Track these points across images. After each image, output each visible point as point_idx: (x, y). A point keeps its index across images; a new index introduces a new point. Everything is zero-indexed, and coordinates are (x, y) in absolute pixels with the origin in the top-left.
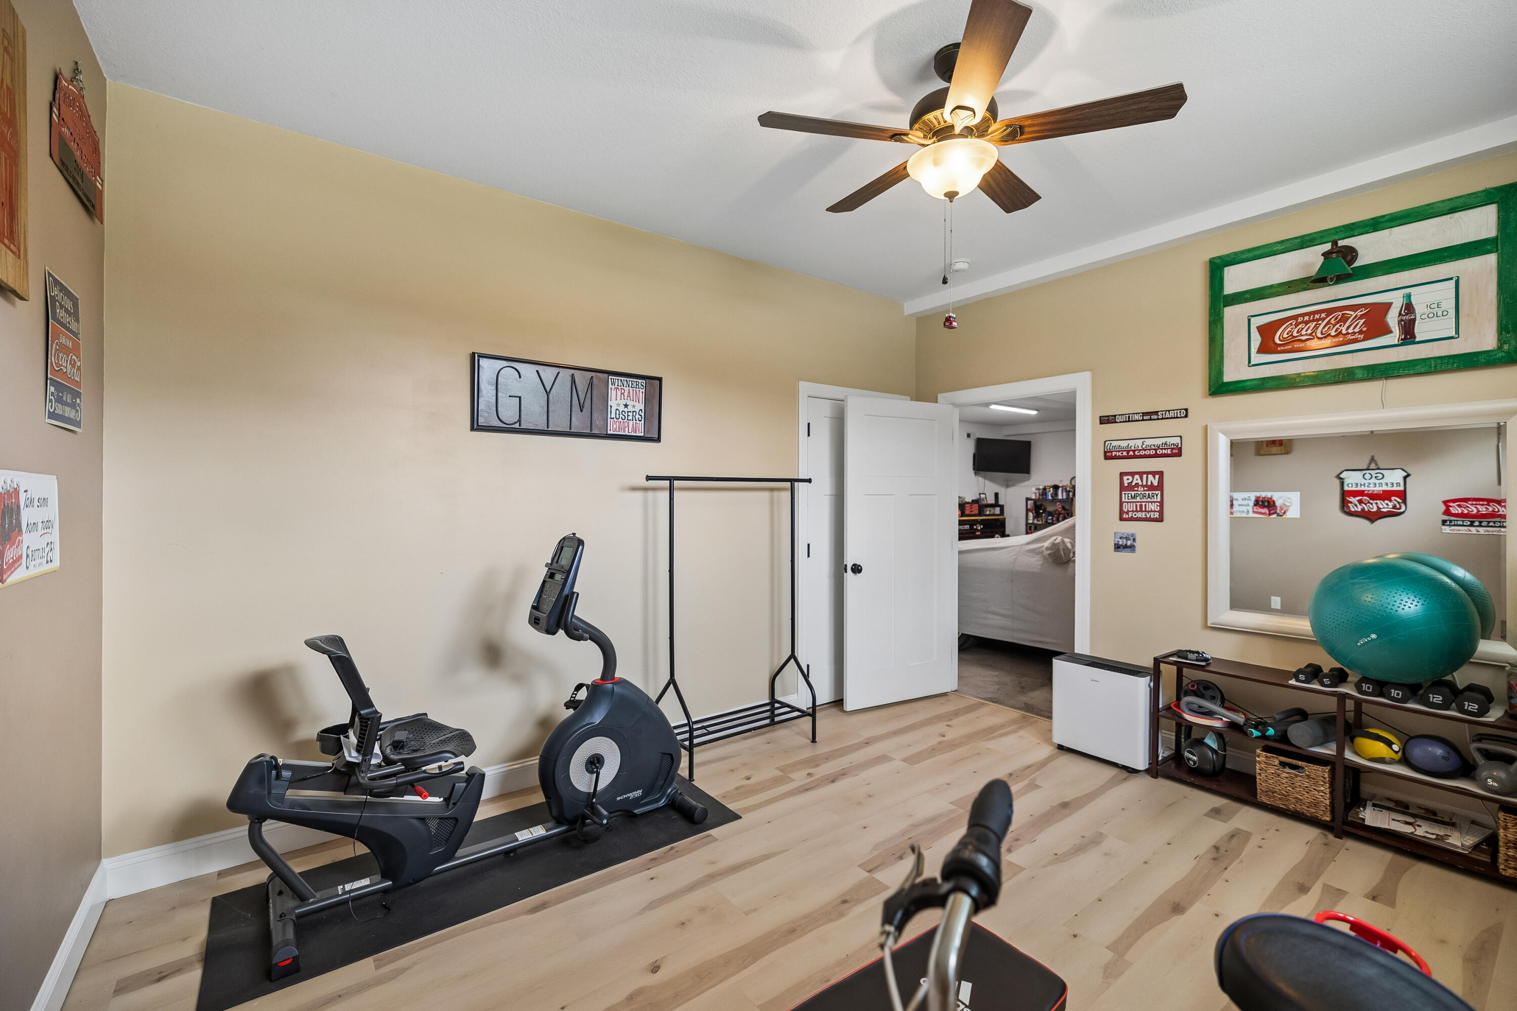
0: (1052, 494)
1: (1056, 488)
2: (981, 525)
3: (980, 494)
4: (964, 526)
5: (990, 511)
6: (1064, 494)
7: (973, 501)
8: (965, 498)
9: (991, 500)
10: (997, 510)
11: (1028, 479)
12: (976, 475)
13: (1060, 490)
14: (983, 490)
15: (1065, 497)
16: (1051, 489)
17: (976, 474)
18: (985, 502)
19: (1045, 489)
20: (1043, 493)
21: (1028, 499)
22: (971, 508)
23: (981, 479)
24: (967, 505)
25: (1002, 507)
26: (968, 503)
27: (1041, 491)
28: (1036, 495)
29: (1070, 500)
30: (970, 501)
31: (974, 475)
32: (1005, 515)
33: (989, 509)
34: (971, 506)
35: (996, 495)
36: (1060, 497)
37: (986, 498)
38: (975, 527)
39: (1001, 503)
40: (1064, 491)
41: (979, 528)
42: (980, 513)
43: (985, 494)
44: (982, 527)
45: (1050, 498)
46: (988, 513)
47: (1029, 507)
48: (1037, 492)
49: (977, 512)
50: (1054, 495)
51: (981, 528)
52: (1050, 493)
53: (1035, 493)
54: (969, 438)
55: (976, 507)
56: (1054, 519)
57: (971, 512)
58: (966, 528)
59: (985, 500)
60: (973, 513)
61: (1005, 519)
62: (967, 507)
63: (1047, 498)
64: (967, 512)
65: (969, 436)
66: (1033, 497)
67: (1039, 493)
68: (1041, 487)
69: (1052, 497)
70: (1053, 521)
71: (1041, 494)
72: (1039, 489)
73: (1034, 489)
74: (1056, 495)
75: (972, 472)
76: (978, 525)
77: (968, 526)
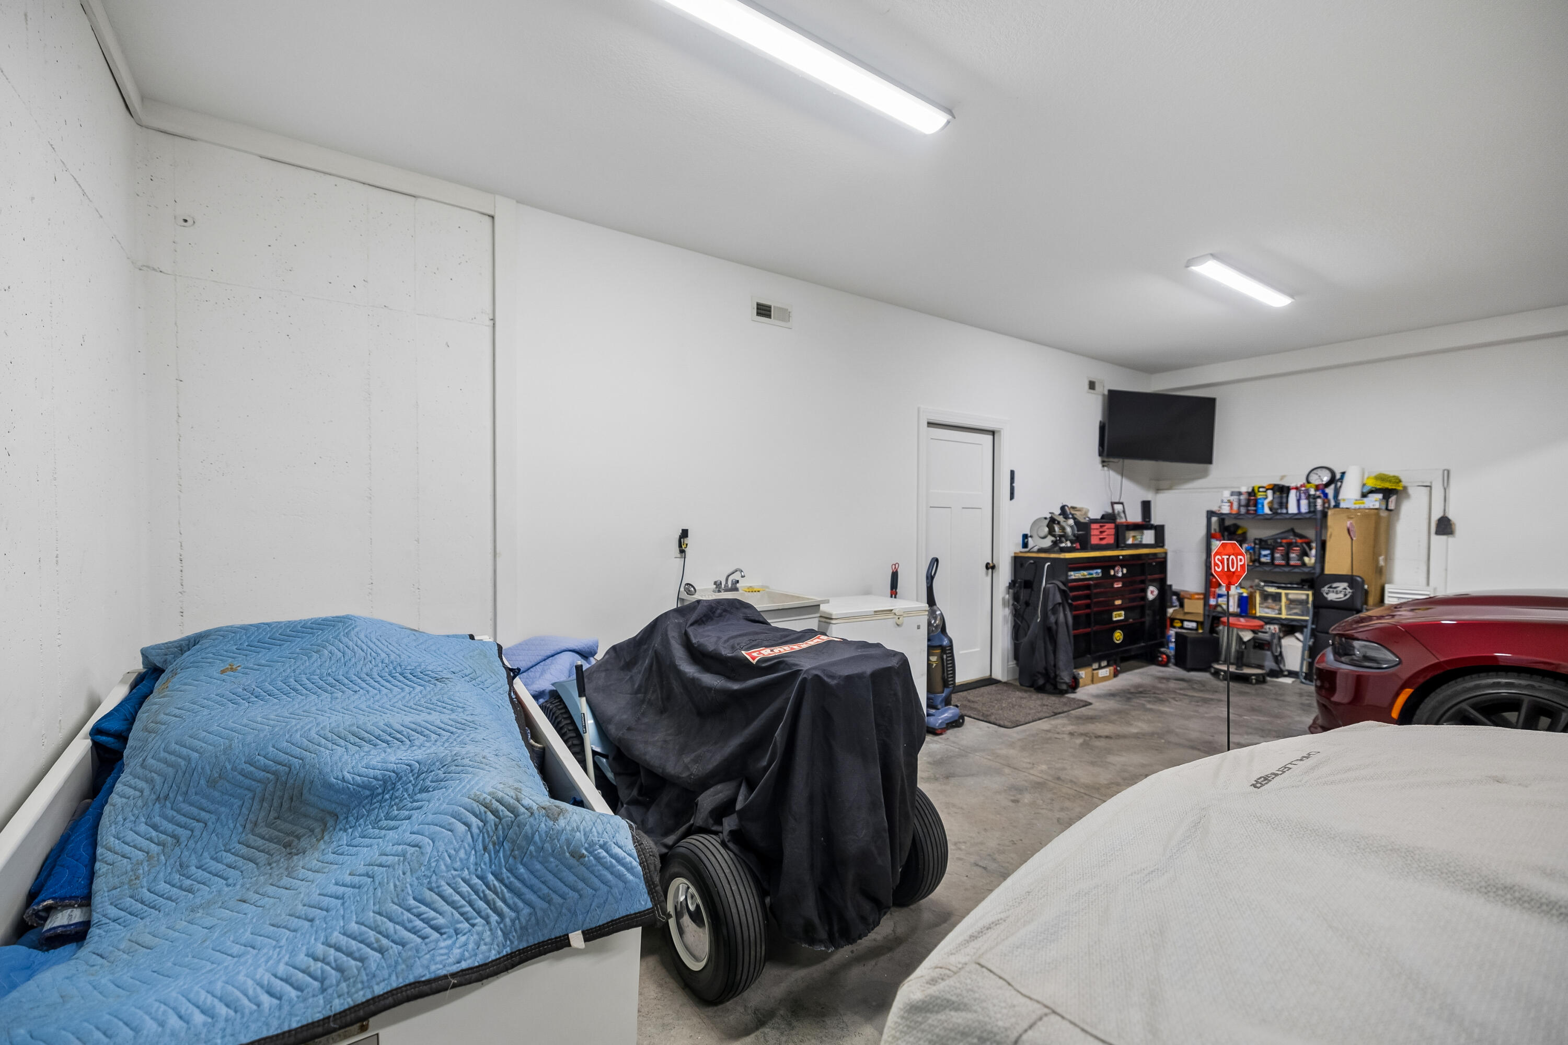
0: (1271, 502)
1: (1282, 491)
2: (1122, 567)
3: (1113, 504)
4: (1091, 572)
5: (1134, 537)
6: (1304, 503)
7: (1103, 517)
8: (1088, 511)
9: (1135, 516)
10: (1148, 537)
11: (1205, 474)
12: (1103, 466)
13: (1293, 495)
14: (1118, 497)
15: (1304, 509)
16: (1270, 493)
17: (1104, 463)
18: (1123, 520)
19: (1252, 493)
20: (1249, 500)
21: (1210, 514)
22: (1101, 532)
23: (1114, 477)
24: (1094, 526)
25: (1160, 531)
26: (1095, 521)
27: (1242, 497)
28: (1231, 506)
29: (1319, 516)
30: (1099, 517)
31: (1100, 466)
32: (1166, 547)
33: (1132, 533)
34: (1101, 526)
35: (1146, 506)
36: (1292, 508)
37: (1124, 512)
38: (1112, 573)
39: (1155, 520)
40: (1303, 496)
41: (1120, 575)
42: (1119, 543)
43: (1122, 503)
44: (1125, 571)
45: (1267, 510)
46: (1130, 541)
47: (1213, 531)
48: (1234, 499)
49: (1110, 540)
50: (1276, 506)
51: (1123, 574)
52: (1266, 502)
53: (1229, 501)
54: (1092, 391)
55: (1109, 528)
56: (1277, 555)
57: (1101, 539)
58: (1094, 576)
59: (1122, 515)
60: (1104, 542)
61: (1166, 553)
62: (1095, 529)
63: (1260, 512)
64: (1094, 540)
65: (1092, 385)
66: (1226, 509)
67: (1239, 500)
68: (1244, 489)
69: (1271, 509)
70: (1273, 558)
71: (1243, 503)
72: (1240, 494)
73: (1226, 494)
74: (1284, 504)
75: (1098, 459)
76: (1117, 568)
77: (1099, 571)
